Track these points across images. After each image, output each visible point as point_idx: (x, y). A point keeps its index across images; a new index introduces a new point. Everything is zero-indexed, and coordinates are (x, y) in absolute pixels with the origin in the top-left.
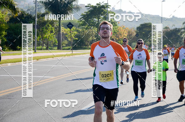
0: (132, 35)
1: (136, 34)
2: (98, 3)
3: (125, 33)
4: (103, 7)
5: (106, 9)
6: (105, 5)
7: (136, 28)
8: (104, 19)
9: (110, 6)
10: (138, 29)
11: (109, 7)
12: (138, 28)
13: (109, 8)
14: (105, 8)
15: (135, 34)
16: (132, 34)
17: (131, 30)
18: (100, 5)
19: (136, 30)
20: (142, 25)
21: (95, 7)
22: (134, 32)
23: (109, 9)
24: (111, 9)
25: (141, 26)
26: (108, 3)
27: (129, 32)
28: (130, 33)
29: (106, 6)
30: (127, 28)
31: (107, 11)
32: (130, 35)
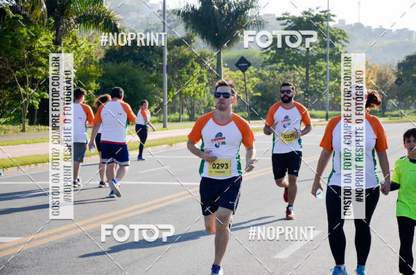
0: (388, 82)
1: (397, 80)
2: (307, 10)
3: (370, 77)
4: (318, 18)
5: (325, 23)
6: (323, 14)
7: (396, 65)
8: (320, 47)
9: (334, 16)
10: (402, 68)
11: (332, 18)
12: (400, 65)
13: (331, 20)
14: (322, 21)
15: (394, 78)
16: (387, 80)
17: (385, 70)
18: (310, 14)
19: (395, 69)
20: (409, 58)
21: (300, 19)
22: (391, 74)
23: (331, 24)
24: (337, 23)
25: (407, 59)
26: (328, 11)
27: (380, 75)
28: (383, 78)
29: (325, 17)
30: (374, 67)
31: (328, 27)
32: (381, 81)
